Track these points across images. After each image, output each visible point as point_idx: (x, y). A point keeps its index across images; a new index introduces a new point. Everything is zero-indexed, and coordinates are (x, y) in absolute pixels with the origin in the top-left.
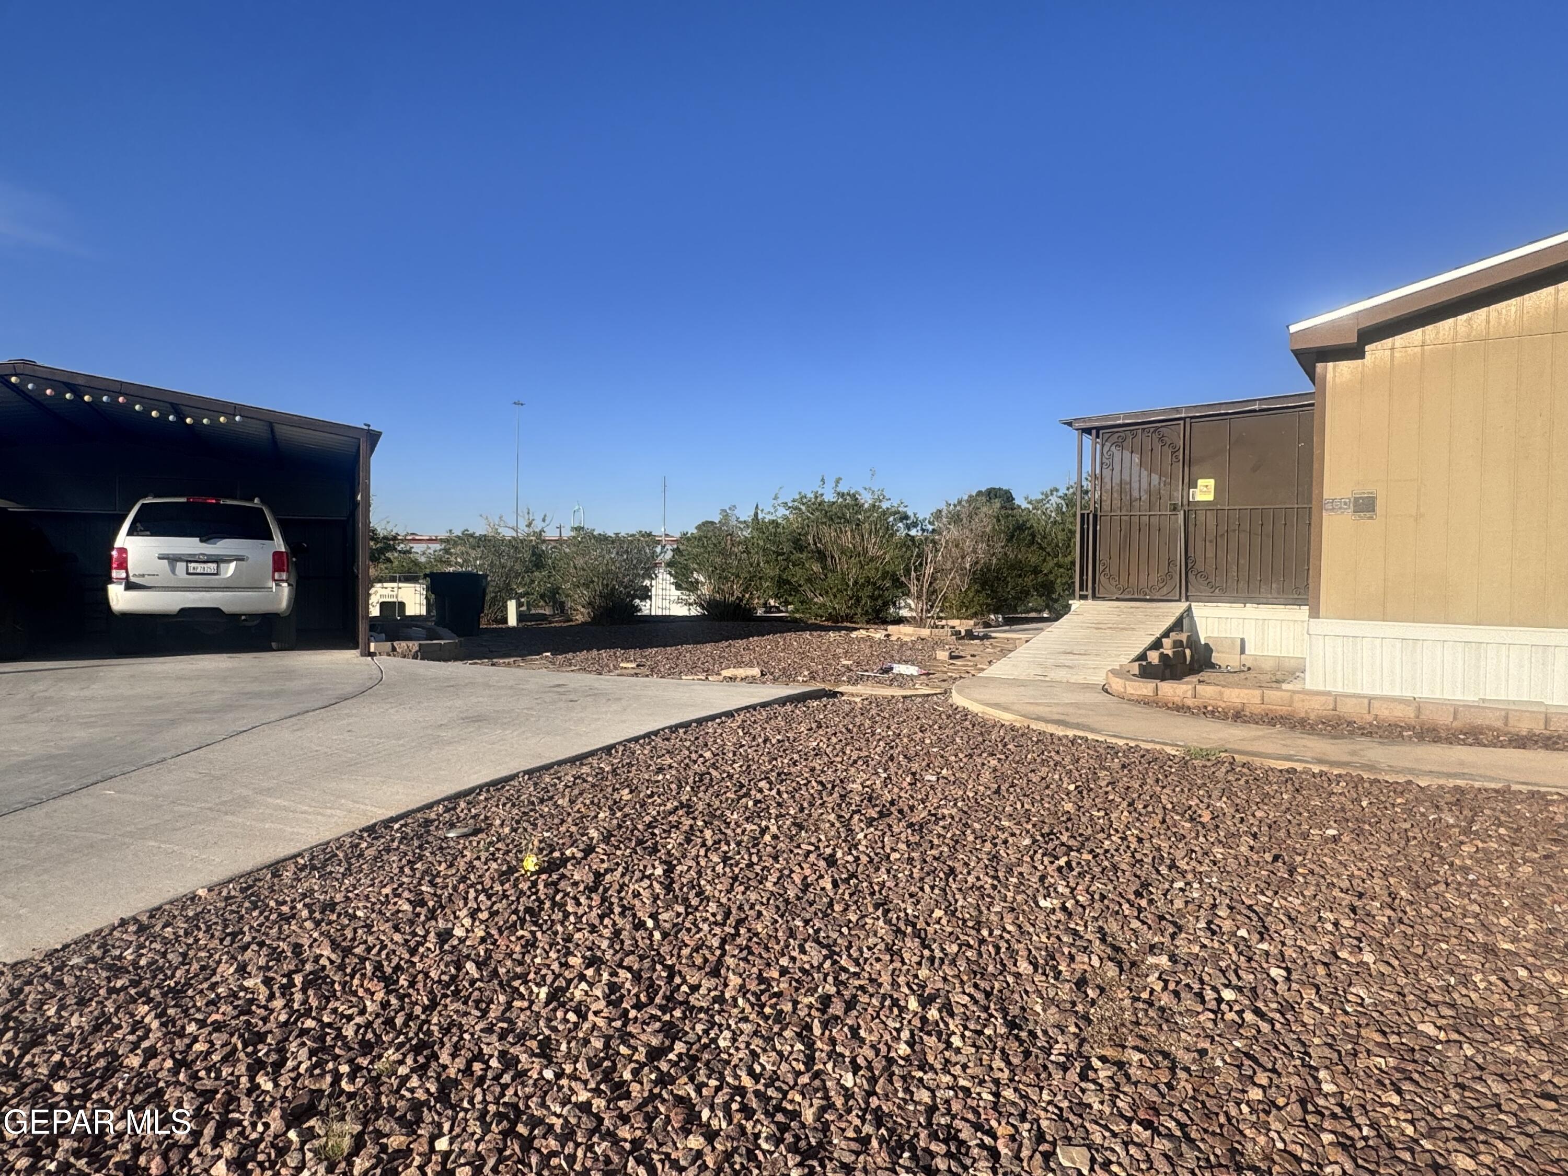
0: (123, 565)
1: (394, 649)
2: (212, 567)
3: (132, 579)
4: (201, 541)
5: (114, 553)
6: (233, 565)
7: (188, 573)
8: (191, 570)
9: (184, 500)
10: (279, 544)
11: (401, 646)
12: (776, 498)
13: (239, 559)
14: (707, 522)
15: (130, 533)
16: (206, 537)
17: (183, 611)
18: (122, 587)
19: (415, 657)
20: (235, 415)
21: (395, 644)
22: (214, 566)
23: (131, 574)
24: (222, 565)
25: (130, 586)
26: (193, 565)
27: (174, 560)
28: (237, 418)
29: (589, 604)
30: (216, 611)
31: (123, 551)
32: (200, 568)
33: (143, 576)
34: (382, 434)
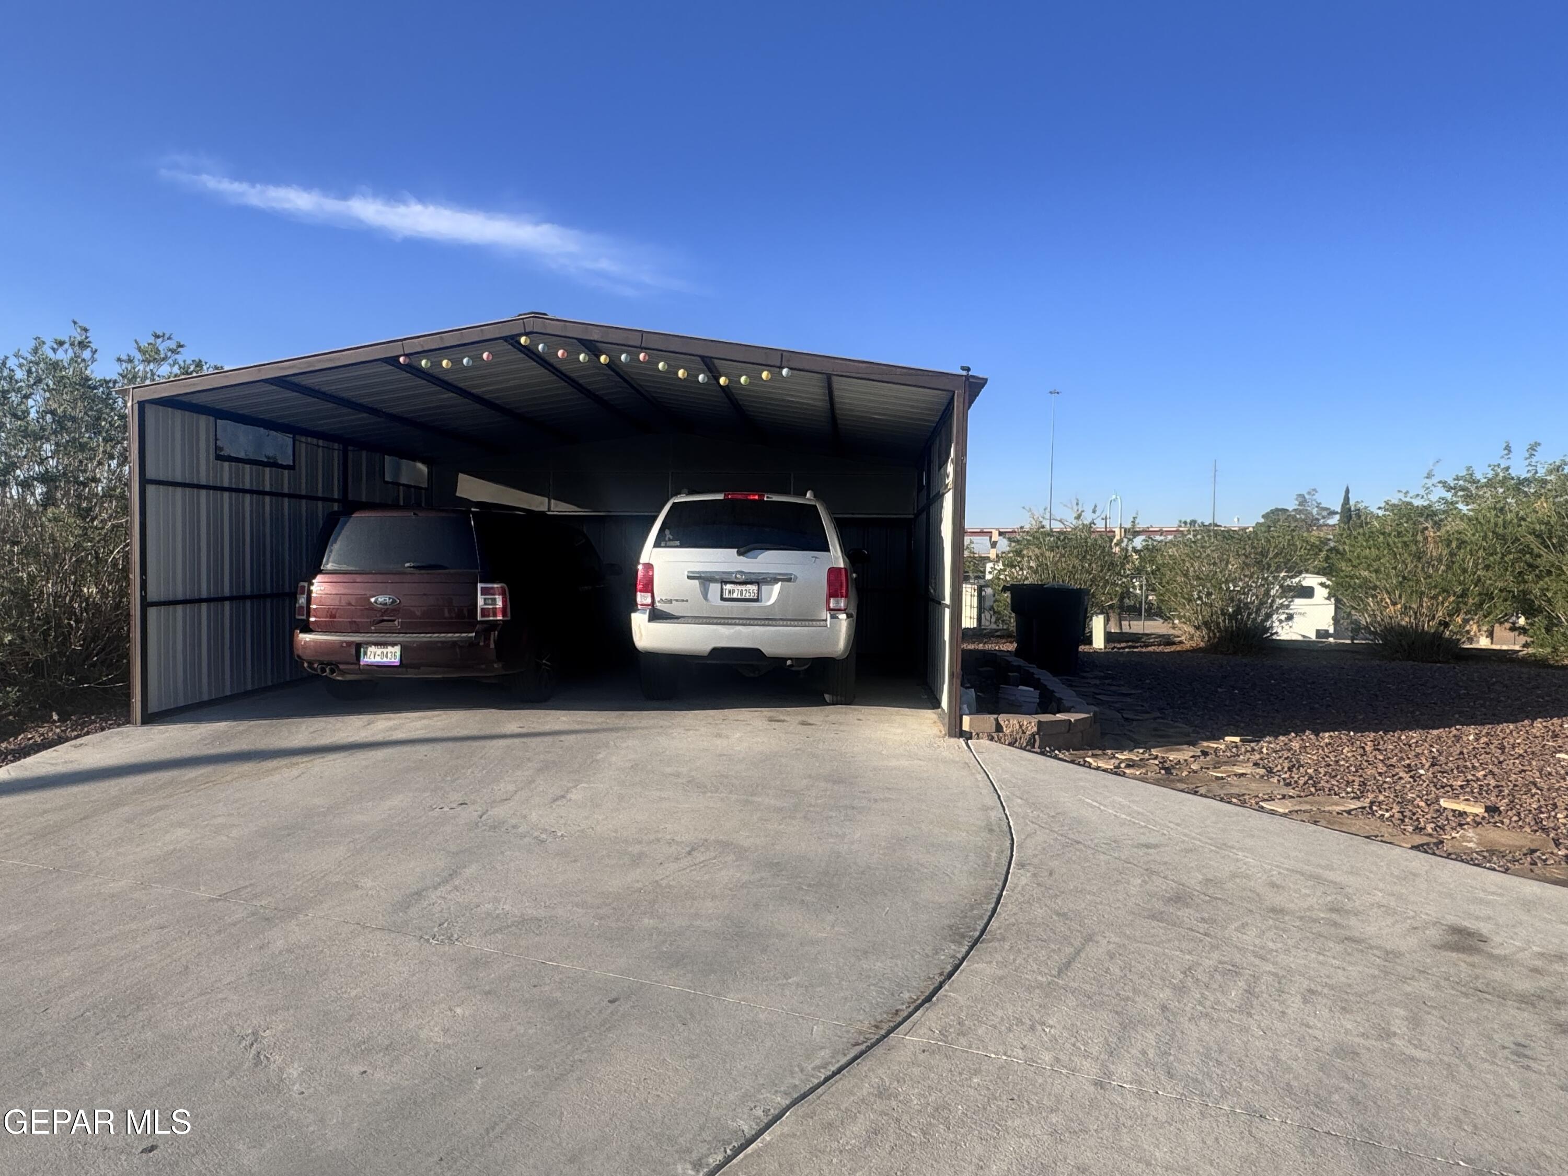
0: (649, 587)
1: (999, 729)
2: (751, 590)
3: (658, 605)
4: (739, 554)
5: (639, 571)
6: (777, 587)
7: (723, 599)
8: (726, 595)
9: (720, 497)
10: (836, 557)
11: (1010, 722)
12: (1429, 476)
13: (788, 579)
15: (657, 545)
16: (745, 548)
17: (715, 651)
18: (646, 616)
19: (1029, 746)
20: (781, 368)
21: (1002, 718)
22: (754, 588)
23: (657, 599)
24: (764, 588)
25: (656, 615)
26: (728, 587)
27: (705, 579)
28: (785, 372)
30: (755, 653)
31: (649, 567)
32: (736, 591)
33: (670, 601)
34: (985, 381)
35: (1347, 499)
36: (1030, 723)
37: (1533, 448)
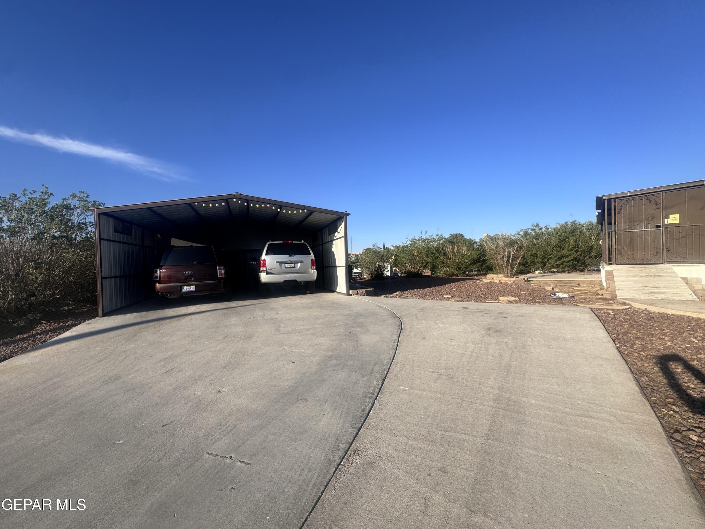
0: (265, 266)
1: (358, 293)
2: (292, 265)
3: (268, 271)
4: (290, 256)
5: (262, 262)
6: (299, 264)
7: (285, 268)
8: (286, 267)
9: (282, 242)
10: (312, 256)
11: (360, 291)
12: (407, 238)
13: (301, 262)
14: (368, 248)
15: (266, 254)
16: (291, 254)
17: (285, 281)
18: (265, 273)
19: (364, 295)
20: (304, 210)
21: (358, 290)
22: (293, 265)
23: (267, 269)
24: (296, 265)
25: (268, 273)
26: (287, 265)
27: (280, 263)
28: (305, 211)
29: (371, 273)
30: (295, 281)
31: (264, 261)
32: (289, 266)
33: (271, 269)
34: (350, 214)
35: (384, 245)
36: (364, 291)
37: (426, 232)
